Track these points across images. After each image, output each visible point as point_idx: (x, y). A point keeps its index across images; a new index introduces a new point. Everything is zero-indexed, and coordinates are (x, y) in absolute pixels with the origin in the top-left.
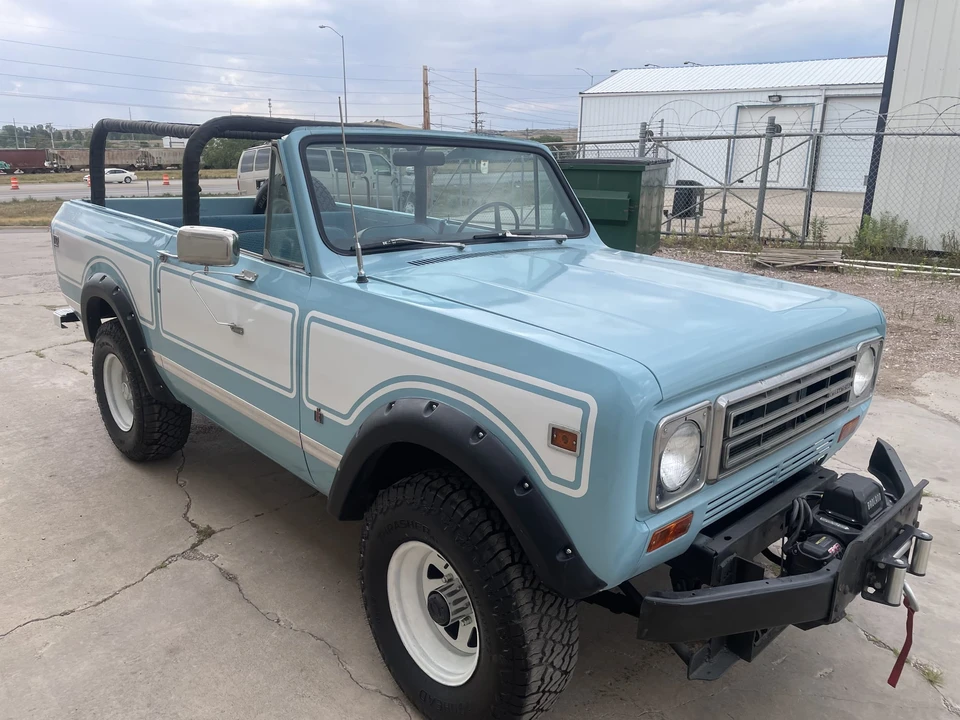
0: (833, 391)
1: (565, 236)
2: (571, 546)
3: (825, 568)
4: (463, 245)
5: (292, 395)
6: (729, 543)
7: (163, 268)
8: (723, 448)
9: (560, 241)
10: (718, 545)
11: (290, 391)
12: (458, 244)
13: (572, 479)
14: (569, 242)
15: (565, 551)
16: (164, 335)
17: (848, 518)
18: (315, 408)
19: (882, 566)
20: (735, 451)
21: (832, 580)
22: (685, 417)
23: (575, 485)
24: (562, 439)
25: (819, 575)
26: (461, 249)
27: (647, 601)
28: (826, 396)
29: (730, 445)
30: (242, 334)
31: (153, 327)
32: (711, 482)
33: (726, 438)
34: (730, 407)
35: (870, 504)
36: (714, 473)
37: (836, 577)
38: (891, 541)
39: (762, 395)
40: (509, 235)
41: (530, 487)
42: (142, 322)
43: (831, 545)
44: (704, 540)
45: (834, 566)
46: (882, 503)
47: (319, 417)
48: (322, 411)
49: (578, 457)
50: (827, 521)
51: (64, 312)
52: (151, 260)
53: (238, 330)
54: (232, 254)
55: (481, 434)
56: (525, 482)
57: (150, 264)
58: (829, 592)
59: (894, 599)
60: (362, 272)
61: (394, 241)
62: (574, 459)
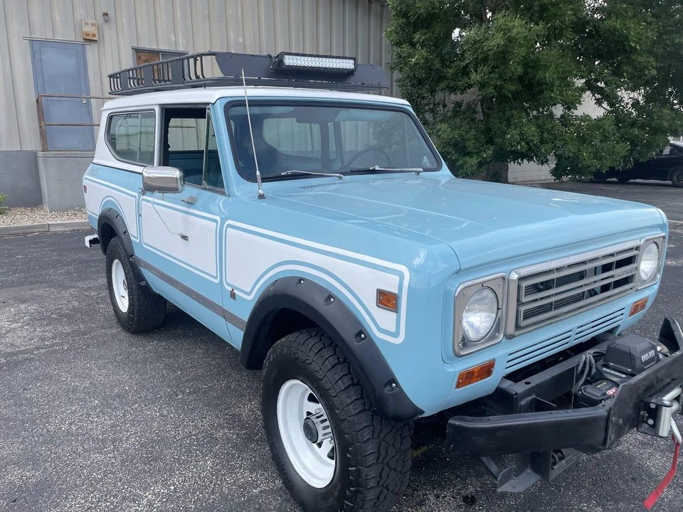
0: (619, 273)
1: (422, 170)
2: (394, 380)
3: (600, 405)
4: (342, 176)
5: (217, 281)
6: (529, 387)
7: (143, 200)
8: (518, 310)
9: (418, 173)
10: (519, 388)
11: (216, 278)
12: (338, 175)
13: (393, 330)
14: (424, 174)
15: (391, 385)
16: (144, 246)
17: (625, 368)
18: (230, 289)
19: (653, 406)
20: (528, 315)
21: (606, 413)
22: (482, 284)
23: (396, 335)
24: (387, 300)
25: (596, 409)
26: (341, 178)
27: (450, 424)
28: (612, 276)
29: (523, 309)
30: (187, 240)
31: (138, 241)
32: (510, 337)
33: (519, 303)
34: (521, 279)
35: (645, 358)
36: (511, 330)
37: (609, 411)
38: (664, 387)
39: (550, 272)
40: (377, 168)
41: (365, 337)
42: (131, 238)
43: (610, 388)
44: (508, 385)
45: (609, 404)
46: (656, 358)
47: (233, 295)
48: (235, 291)
49: (397, 312)
50: (608, 370)
51: (91, 237)
52: (136, 194)
53: (185, 238)
54: (180, 185)
55: (332, 299)
56: (361, 333)
57: (135, 197)
58: (603, 424)
59: (664, 431)
60: (261, 192)
61: (289, 172)
62: (394, 315)
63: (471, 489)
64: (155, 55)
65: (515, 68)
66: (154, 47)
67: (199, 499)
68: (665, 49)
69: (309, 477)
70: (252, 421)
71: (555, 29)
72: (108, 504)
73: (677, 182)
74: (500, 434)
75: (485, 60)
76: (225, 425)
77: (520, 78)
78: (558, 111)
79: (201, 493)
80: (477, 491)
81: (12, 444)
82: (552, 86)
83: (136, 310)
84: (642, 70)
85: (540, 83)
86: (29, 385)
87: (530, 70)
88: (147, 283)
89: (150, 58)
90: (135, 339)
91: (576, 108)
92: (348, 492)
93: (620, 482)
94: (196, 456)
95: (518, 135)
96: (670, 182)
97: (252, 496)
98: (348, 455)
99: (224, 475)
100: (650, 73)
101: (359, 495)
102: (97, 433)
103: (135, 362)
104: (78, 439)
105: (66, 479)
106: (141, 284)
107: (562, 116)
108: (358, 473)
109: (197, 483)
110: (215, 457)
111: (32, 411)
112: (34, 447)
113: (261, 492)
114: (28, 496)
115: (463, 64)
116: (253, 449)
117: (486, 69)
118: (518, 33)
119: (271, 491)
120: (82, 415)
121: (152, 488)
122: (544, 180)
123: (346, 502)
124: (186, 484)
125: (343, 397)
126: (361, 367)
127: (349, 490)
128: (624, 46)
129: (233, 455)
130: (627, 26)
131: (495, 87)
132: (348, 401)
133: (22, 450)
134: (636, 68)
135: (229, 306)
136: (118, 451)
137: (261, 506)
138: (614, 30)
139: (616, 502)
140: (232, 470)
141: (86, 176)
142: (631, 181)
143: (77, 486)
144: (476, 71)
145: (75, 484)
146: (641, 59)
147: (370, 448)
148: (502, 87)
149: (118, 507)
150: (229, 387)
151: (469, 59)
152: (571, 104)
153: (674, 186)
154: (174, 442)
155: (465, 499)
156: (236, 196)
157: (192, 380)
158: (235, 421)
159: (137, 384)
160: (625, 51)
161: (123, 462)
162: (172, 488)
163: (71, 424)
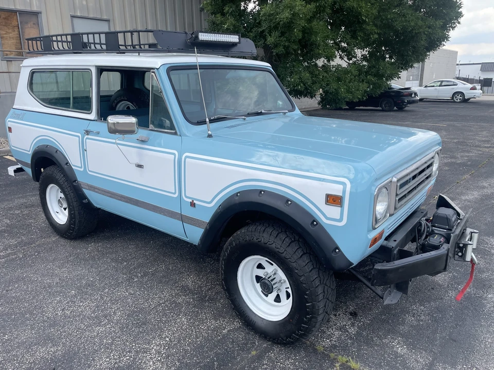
0: (427, 172)
1: (287, 111)
2: (338, 248)
3: (442, 248)
5: (176, 196)
6: (396, 243)
7: (87, 138)
8: (396, 200)
9: (285, 113)
10: (392, 244)
11: (175, 194)
12: (244, 117)
13: (338, 218)
14: (289, 114)
15: (335, 251)
16: (89, 173)
17: (445, 226)
18: (190, 201)
19: (461, 245)
20: (400, 200)
21: (446, 252)
22: (384, 186)
23: (340, 220)
24: (333, 200)
25: (441, 250)
26: (245, 119)
27: (375, 269)
28: (425, 175)
29: (398, 198)
30: (143, 168)
31: (82, 169)
32: (391, 215)
33: (397, 195)
35: (453, 219)
36: (392, 210)
37: (448, 250)
38: (462, 235)
39: (407, 175)
40: (263, 111)
41: (317, 224)
42: (73, 167)
43: (441, 238)
45: (445, 246)
46: (457, 219)
47: (193, 204)
48: (195, 202)
49: (341, 207)
50: (436, 228)
51: (15, 167)
52: (79, 135)
53: (140, 166)
54: (136, 128)
55: (290, 202)
56: (314, 222)
57: (79, 137)
58: (445, 258)
59: (468, 258)
60: (210, 132)
61: (216, 117)
62: (339, 209)
63: (352, 308)
64: (13, 14)
65: (297, 33)
66: (12, 7)
67: (190, 343)
68: (382, 22)
69: (266, 316)
70: (197, 288)
71: (321, 7)
72: (128, 358)
73: (384, 108)
74: (400, 270)
75: (276, 28)
76: (181, 294)
77: (300, 41)
78: (321, 62)
79: (190, 339)
80: (355, 309)
81: (24, 331)
82: (319, 46)
83: (77, 221)
84: (369, 35)
85: (312, 44)
86: (8, 287)
87: (306, 35)
88: (89, 200)
89: (9, 16)
90: (75, 243)
91: (333, 60)
92: (305, 319)
93: (426, 291)
94: (172, 316)
95: (299, 79)
96: (381, 108)
97: (224, 335)
98: (306, 297)
99: (198, 325)
100: (373, 37)
101: (313, 319)
102: (88, 312)
103: (86, 260)
104: (76, 320)
105: (85, 347)
106: (84, 201)
107: (323, 66)
108: (313, 306)
109: (183, 333)
110: (186, 315)
111: (24, 305)
112: (44, 330)
113: (228, 331)
114: (62, 364)
115: (260, 30)
116: (208, 306)
117: (277, 34)
118: (299, 10)
119: (235, 330)
120: (68, 303)
121: (154, 342)
122: (304, 109)
123: (303, 325)
124: (176, 335)
125: (300, 262)
126: (316, 242)
127: (306, 318)
128: (358, 19)
129: (197, 312)
130: (360, 6)
131: (284, 47)
132: (303, 264)
133: (35, 334)
134: (366, 34)
135: (188, 212)
136: (113, 322)
137: (233, 340)
138: (353, 8)
139: (429, 302)
140: (202, 321)
141: (9, 119)
142: (356, 108)
143: (97, 351)
144: (270, 35)
145: (95, 349)
146: (368, 28)
147: (320, 290)
148: (288, 47)
149: (136, 358)
150: (169, 269)
151: (265, 27)
152: (330, 58)
153: (383, 110)
154: (151, 310)
155: (351, 314)
156: (187, 136)
157: (139, 267)
158: (185, 290)
159: (97, 275)
160: (359, 22)
161: (121, 329)
162: (167, 339)
163: (63, 310)
